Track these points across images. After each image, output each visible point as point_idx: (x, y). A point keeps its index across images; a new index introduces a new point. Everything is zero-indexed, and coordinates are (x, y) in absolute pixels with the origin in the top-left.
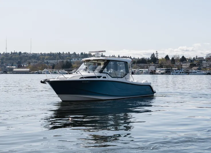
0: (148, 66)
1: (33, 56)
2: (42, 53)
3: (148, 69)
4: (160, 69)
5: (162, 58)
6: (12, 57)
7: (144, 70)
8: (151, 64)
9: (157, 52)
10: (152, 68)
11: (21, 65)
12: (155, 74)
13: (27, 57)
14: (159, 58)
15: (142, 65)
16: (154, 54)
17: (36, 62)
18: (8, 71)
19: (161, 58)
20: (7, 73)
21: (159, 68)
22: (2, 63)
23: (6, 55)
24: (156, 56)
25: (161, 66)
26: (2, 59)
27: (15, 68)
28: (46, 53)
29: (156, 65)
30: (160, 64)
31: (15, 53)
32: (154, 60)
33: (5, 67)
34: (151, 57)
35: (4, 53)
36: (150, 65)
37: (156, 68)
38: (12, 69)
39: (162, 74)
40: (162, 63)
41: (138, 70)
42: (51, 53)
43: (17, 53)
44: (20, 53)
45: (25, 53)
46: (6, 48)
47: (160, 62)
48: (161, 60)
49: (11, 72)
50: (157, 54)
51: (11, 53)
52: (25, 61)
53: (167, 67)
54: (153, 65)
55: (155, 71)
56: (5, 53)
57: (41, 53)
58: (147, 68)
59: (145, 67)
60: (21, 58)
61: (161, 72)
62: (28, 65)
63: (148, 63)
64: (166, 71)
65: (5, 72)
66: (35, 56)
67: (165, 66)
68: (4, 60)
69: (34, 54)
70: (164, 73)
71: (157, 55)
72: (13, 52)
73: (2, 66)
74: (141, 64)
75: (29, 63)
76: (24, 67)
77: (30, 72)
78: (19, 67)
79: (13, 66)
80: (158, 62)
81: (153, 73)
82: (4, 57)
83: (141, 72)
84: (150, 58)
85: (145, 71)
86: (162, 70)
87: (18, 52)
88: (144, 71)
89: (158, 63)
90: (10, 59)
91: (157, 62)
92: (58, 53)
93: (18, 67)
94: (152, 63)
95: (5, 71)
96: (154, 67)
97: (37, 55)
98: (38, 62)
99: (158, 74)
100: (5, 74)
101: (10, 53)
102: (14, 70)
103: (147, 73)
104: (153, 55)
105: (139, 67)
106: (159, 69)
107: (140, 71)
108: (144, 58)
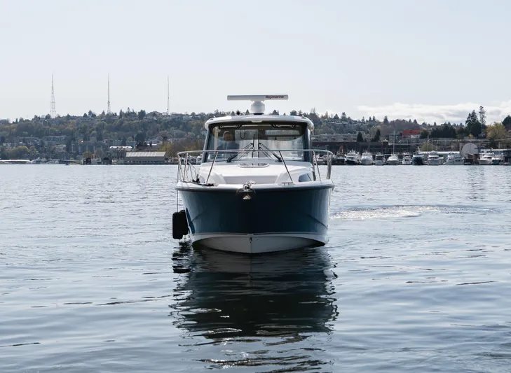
0: (461, 144)
1: (173, 120)
2: (197, 113)
3: (458, 152)
4: (491, 152)
5: (496, 124)
6: (122, 123)
7: (450, 154)
8: (466, 139)
9: (481, 108)
10: (470, 148)
11: (146, 143)
12: (477, 163)
13: (160, 123)
14: (487, 124)
15: (445, 140)
16: (474, 113)
17: (181, 136)
18: (113, 158)
19: (493, 125)
20: (111, 163)
21: (487, 147)
22: (100, 138)
23: (109, 118)
24: (479, 118)
25: (493, 145)
26: (99, 129)
27: (131, 151)
28: (206, 113)
29: (479, 140)
30: (491, 139)
31: (130, 115)
32: (474, 128)
33: (106, 148)
34: (467, 122)
35: (103, 113)
36: (464, 142)
37: (479, 149)
38: (124, 152)
39: (496, 163)
40: (495, 137)
41: (436, 154)
42: (218, 113)
43: (134, 113)
44: (142, 113)
45: (154, 114)
46: (109, 102)
47: (489, 134)
48: (492, 128)
49: (122, 161)
50: (482, 113)
51: (121, 113)
52: (154, 134)
53: (508, 147)
54: (472, 142)
55: (477, 156)
56: (106, 114)
57: (193, 114)
58: (457, 149)
59: (452, 147)
60: (144, 126)
61: (493, 159)
62: (161, 142)
64: (506, 155)
65: (107, 161)
66: (177, 121)
67: (502, 143)
68: (104, 131)
69: (176, 115)
70: (500, 161)
71: (483, 116)
72: (125, 111)
73: (99, 147)
74: (440, 140)
75: (165, 138)
76: (151, 149)
77: (167, 159)
78: (141, 147)
79: (125, 145)
80: (486, 133)
81: (472, 161)
82: (104, 124)
83: (442, 158)
84: (465, 125)
85: (453, 156)
86: (496, 153)
87: (137, 111)
88: (449, 156)
89: (485, 137)
90: (117, 128)
91: (482, 135)
92: (235, 112)
93: (137, 147)
94: (471, 135)
95: (105, 159)
96: (474, 146)
97: (184, 117)
98: (186, 135)
99: (484, 163)
100: (107, 164)
101: (118, 114)
102: (129, 155)
103: (455, 162)
104: (473, 115)
105: (437, 147)
106: (488, 152)
107: (440, 156)
108: (449, 123)
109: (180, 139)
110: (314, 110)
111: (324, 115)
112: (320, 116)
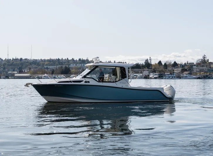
0: (143, 71)
1: (33, 62)
2: (42, 59)
3: (142, 74)
4: (154, 74)
5: (156, 64)
6: (13, 63)
7: (139, 75)
8: (145, 69)
9: (150, 57)
10: (146, 73)
11: (22, 71)
12: (149, 78)
13: (28, 63)
14: (152, 64)
15: (137, 70)
16: (147, 59)
17: (36, 68)
18: (10, 76)
19: (154, 64)
20: (8, 78)
21: (152, 72)
22: (4, 69)
23: (8, 61)
24: (149, 62)
25: (154, 71)
26: (4, 65)
27: (17, 74)
28: (46, 59)
29: (149, 70)
30: (154, 69)
31: (16, 60)
32: (148, 65)
33: (7, 72)
34: (145, 63)
35: (6, 59)
36: (144, 70)
37: (149, 73)
38: (14, 74)
39: (155, 78)
40: (155, 68)
41: (133, 75)
42: (50, 59)
43: (18, 59)
44: (21, 59)
45: (26, 59)
46: (8, 55)
47: (153, 67)
48: (154, 65)
49: (13, 77)
50: (150, 59)
51: (13, 59)
52: (26, 67)
53: (160, 72)
54: (147, 70)
55: (149, 76)
56: (7, 59)
57: (41, 59)
58: (141, 73)
59: (139, 72)
60: (22, 64)
61: (154, 77)
62: (29, 70)
63: (142, 68)
64: (159, 75)
65: (7, 77)
66: (35, 62)
67: (158, 71)
68: (6, 66)
69: (35, 60)
70: (157, 77)
71: (151, 61)
72: (14, 58)
73: (4, 72)
74: (135, 70)
75: (30, 69)
76: (25, 73)
77: (31, 77)
78: (20, 72)
79: (14, 71)
80: (152, 67)
81: (147, 77)
82: (6, 63)
83: (136, 76)
84: (144, 64)
85: (139, 76)
86: (156, 74)
87: (19, 58)
88: (138, 76)
89: (151, 69)
90: (11, 65)
91: (150, 68)
92: (57, 59)
93: (19, 72)
94: (146, 68)
95: (6, 77)
96: (147, 72)
97: (37, 61)
98: (38, 67)
99: (151, 78)
100: (7, 79)
101: (12, 59)
102: (16, 75)
103: (141, 78)
104: (147, 60)
105: (134, 72)
106: (152, 74)
107: (135, 75)
108: (138, 63)
109: (36, 69)
110: (88, 58)
111: (91, 60)
112: (90, 60)
